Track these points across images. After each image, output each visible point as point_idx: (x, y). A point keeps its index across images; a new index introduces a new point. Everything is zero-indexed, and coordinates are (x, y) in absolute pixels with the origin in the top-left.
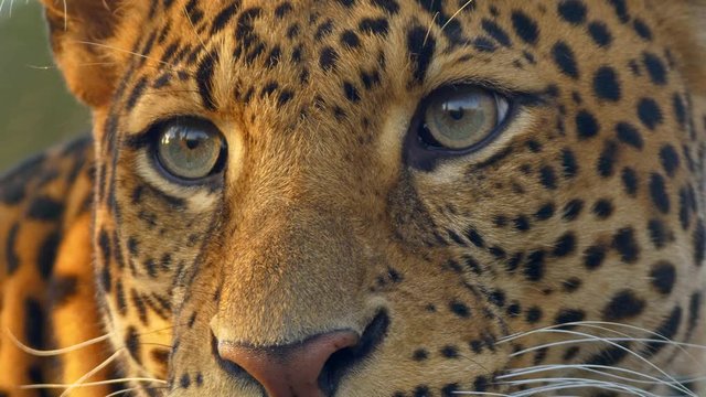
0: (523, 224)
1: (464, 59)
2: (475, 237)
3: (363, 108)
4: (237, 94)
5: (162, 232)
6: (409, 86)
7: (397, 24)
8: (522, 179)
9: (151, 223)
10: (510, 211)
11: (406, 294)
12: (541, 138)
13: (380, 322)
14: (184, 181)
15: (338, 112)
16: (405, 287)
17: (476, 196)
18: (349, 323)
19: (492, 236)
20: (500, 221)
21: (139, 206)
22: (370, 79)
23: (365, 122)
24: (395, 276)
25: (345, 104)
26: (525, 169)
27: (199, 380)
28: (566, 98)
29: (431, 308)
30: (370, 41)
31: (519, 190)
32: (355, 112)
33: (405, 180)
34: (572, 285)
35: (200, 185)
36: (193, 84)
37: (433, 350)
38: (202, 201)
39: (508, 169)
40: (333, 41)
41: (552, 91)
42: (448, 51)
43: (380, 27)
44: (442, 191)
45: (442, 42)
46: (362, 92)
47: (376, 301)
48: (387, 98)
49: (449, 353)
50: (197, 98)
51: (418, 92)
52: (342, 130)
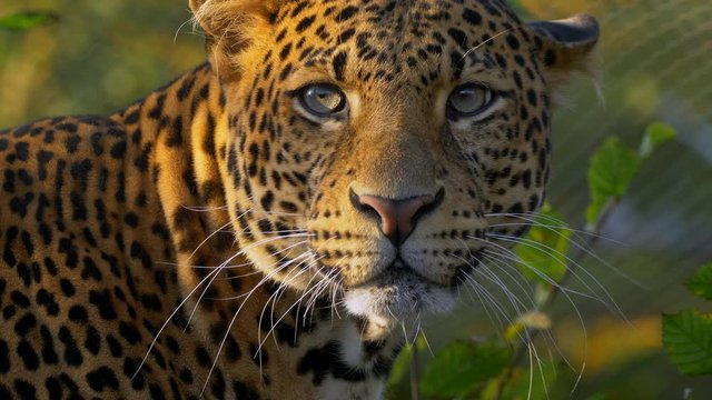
0: (496, 155)
1: (480, 71)
2: (475, 157)
3: (429, 89)
4: (360, 75)
5: (306, 140)
6: (452, 81)
7: (445, 49)
8: (500, 132)
9: (299, 136)
10: (493, 147)
11: (450, 181)
12: (509, 114)
13: (441, 193)
14: (320, 115)
15: (418, 89)
16: (449, 178)
17: (477, 136)
18: (430, 193)
19: (483, 158)
20: (487, 151)
21: (293, 127)
22: (434, 76)
23: (430, 96)
24: (446, 172)
25: (421, 85)
26: (501, 127)
27: (338, 214)
28: (518, 97)
29: (461, 190)
30: (434, 57)
31: (498, 137)
32: (426, 90)
33: (446, 125)
34: (502, 192)
35: (329, 117)
36: (330, 66)
37: (460, 212)
38: (331, 125)
39: (493, 126)
40: (414, 54)
41: (513, 92)
42: (472, 65)
43: (438, 50)
44: (462, 132)
45: (468, 61)
46: (430, 81)
47: (440, 183)
48: (440, 86)
49: (467, 215)
50: (332, 74)
51: (455, 84)
52: (420, 98)
